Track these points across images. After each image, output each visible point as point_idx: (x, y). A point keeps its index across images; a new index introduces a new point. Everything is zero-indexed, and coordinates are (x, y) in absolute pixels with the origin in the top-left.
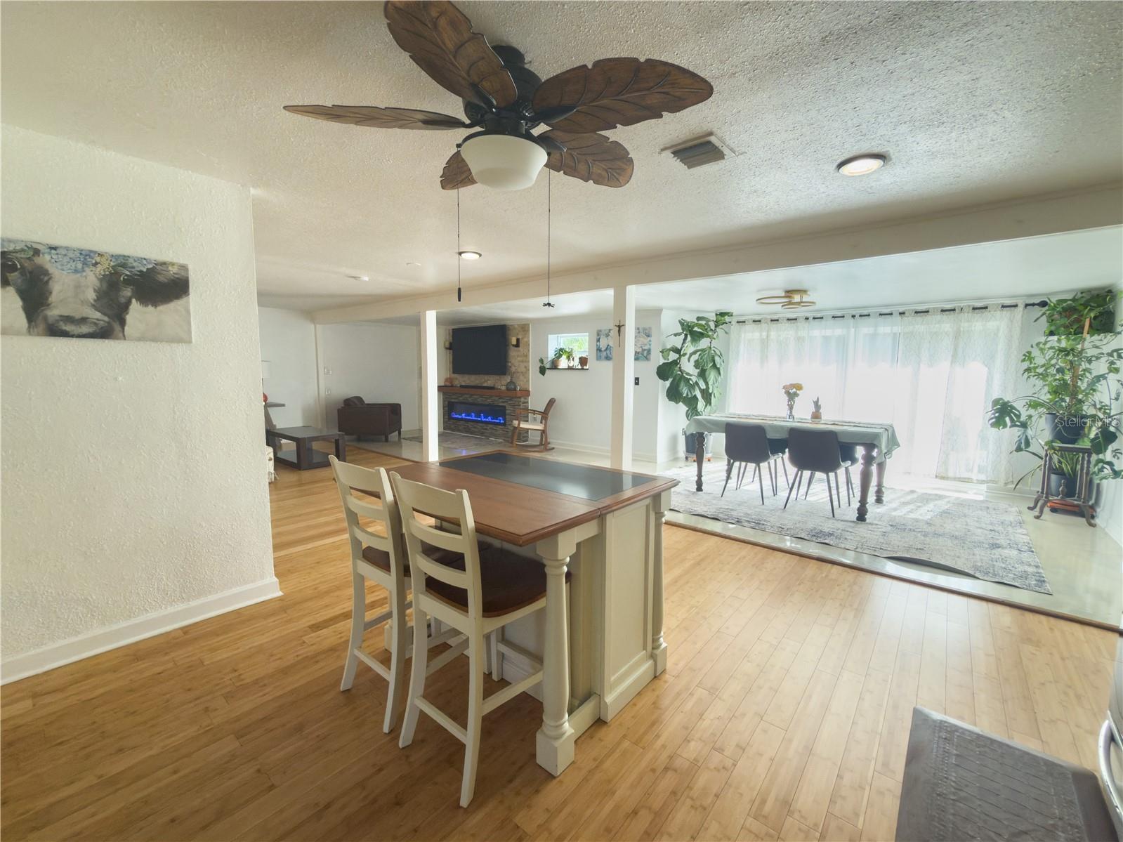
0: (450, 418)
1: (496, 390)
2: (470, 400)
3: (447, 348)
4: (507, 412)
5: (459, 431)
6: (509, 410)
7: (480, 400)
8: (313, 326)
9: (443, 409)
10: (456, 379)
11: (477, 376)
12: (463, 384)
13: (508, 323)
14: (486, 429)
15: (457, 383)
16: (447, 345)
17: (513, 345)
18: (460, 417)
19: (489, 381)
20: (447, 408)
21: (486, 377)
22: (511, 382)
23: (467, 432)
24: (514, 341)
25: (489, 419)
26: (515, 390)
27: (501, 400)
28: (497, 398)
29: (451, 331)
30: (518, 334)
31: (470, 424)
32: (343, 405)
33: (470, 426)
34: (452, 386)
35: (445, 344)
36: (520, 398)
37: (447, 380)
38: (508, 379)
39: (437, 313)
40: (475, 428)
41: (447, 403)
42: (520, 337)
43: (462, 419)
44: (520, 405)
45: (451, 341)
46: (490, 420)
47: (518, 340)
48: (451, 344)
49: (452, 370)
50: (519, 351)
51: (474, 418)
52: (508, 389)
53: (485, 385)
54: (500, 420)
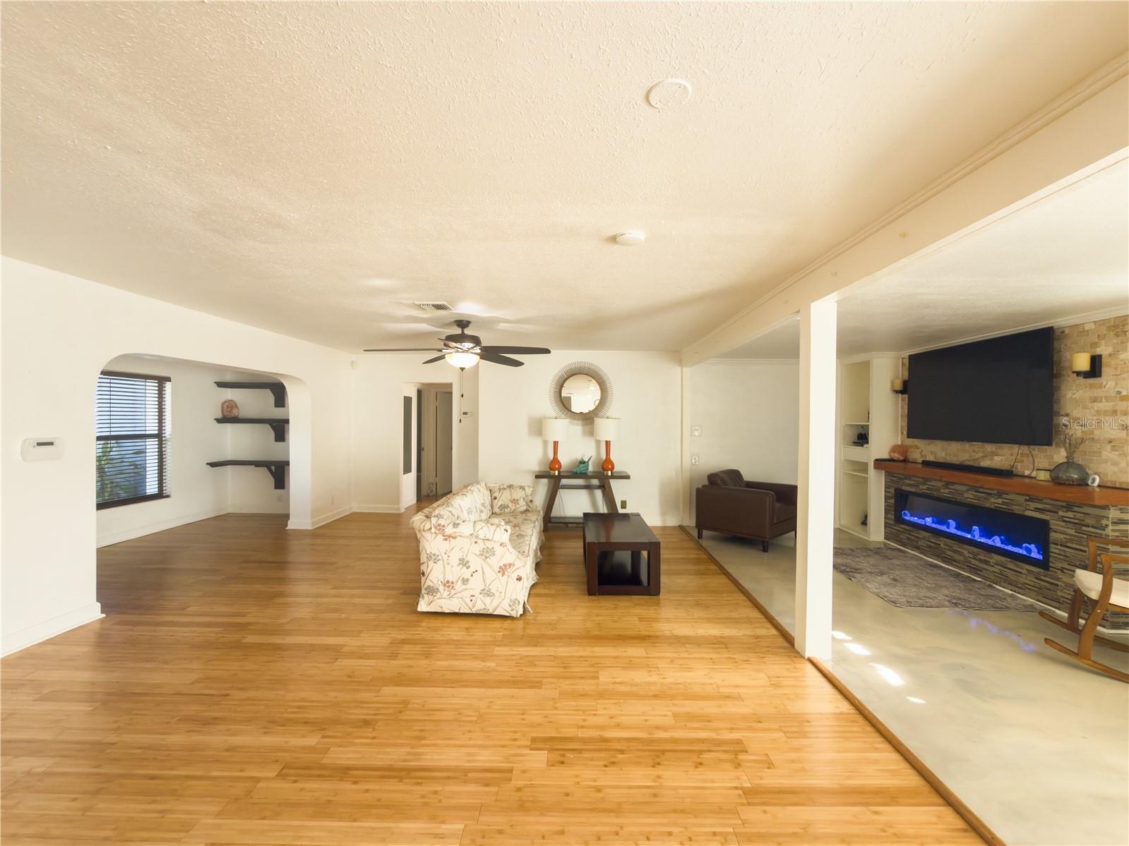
0: (899, 520)
1: (1016, 480)
2: (945, 492)
3: (897, 392)
4: (1053, 535)
5: (917, 548)
6: (1060, 531)
7: (970, 496)
8: (679, 369)
9: (886, 501)
10: (916, 447)
11: (967, 445)
12: (931, 458)
13: (1058, 322)
14: (986, 562)
15: (916, 456)
16: (899, 386)
17: (1078, 373)
18: (921, 522)
19: (1000, 456)
20: (893, 501)
21: (989, 448)
22: (1069, 464)
23: (937, 556)
24: (1082, 362)
25: (996, 541)
26: (1083, 483)
27: (1033, 505)
28: (1021, 499)
29: (907, 361)
30: (1094, 345)
31: (943, 542)
32: (706, 483)
33: (942, 545)
34: (905, 461)
35: (892, 383)
36: (1105, 507)
37: (895, 449)
38: (1060, 455)
39: (839, 303)
40: (955, 551)
41: (892, 491)
42: (1103, 350)
43: (925, 528)
44: (1104, 528)
45: (906, 377)
46: (999, 544)
47: (1096, 362)
48: (905, 383)
49: (905, 432)
50: (1100, 386)
51: (953, 530)
52: (1056, 481)
53: (986, 463)
54: (1029, 551)
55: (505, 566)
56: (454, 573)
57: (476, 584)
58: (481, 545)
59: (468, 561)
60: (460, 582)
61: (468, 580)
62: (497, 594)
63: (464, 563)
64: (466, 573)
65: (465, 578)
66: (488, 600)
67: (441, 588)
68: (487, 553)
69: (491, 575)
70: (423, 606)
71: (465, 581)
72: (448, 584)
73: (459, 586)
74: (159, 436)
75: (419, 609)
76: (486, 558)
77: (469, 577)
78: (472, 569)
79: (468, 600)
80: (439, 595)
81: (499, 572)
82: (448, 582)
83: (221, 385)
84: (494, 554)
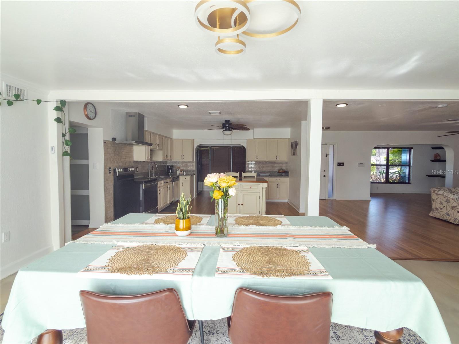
55: (454, 206)
56: (439, 206)
57: (444, 211)
58: (446, 198)
59: (442, 203)
60: (440, 209)
61: (442, 209)
62: (451, 215)
63: (441, 203)
64: (442, 207)
65: (441, 208)
66: (448, 217)
67: (435, 210)
68: (448, 201)
69: (449, 209)
70: (431, 214)
71: (441, 209)
72: (437, 209)
73: (439, 210)
74: (409, 165)
75: (429, 215)
76: (448, 203)
77: (442, 208)
78: (444, 205)
79: (442, 215)
80: (434, 212)
81: (452, 208)
82: (437, 208)
83: (433, 148)
84: (450, 202)
